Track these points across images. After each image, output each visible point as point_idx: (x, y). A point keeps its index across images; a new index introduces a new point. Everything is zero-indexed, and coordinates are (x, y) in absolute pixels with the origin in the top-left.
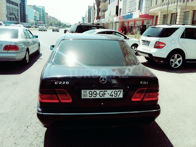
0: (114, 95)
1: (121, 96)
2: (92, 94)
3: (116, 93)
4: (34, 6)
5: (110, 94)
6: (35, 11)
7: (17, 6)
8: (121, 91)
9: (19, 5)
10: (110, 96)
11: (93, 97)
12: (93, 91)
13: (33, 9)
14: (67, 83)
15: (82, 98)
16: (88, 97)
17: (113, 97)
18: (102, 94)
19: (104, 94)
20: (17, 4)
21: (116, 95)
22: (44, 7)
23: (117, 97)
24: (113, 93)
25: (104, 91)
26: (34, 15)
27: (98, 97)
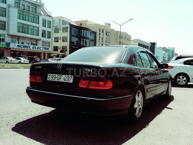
0: (66, 79)
1: (71, 81)
2: (53, 77)
3: (68, 78)
4: (164, 48)
5: (63, 79)
6: (164, 52)
7: (148, 48)
8: (72, 77)
9: (149, 47)
10: (64, 80)
11: (53, 80)
12: (54, 75)
13: (162, 51)
14: (40, 67)
15: (47, 80)
16: (51, 80)
17: (66, 81)
18: (59, 78)
19: (60, 78)
20: (148, 47)
21: (68, 80)
22: (174, 48)
23: (68, 82)
24: (66, 78)
25: (60, 76)
26: (163, 56)
27: (56, 80)
